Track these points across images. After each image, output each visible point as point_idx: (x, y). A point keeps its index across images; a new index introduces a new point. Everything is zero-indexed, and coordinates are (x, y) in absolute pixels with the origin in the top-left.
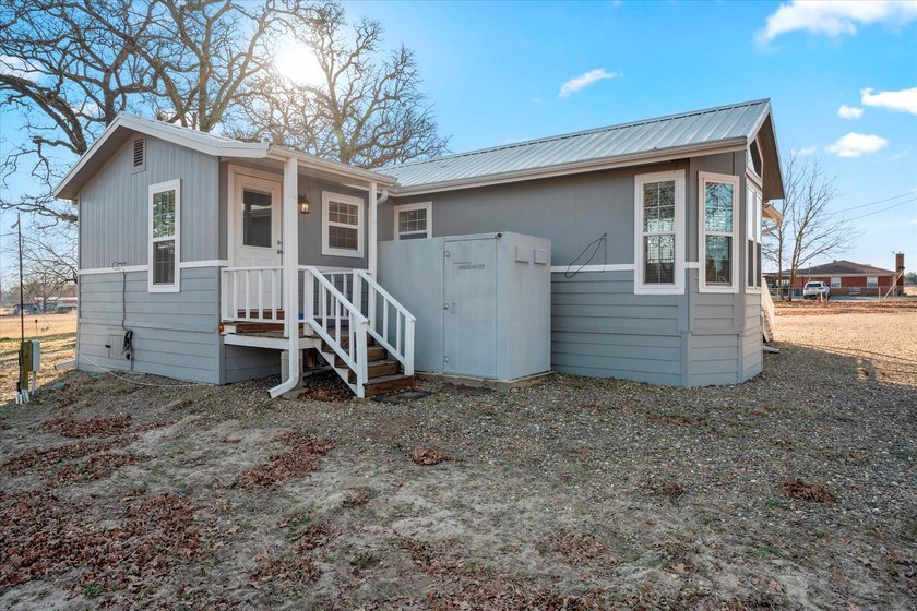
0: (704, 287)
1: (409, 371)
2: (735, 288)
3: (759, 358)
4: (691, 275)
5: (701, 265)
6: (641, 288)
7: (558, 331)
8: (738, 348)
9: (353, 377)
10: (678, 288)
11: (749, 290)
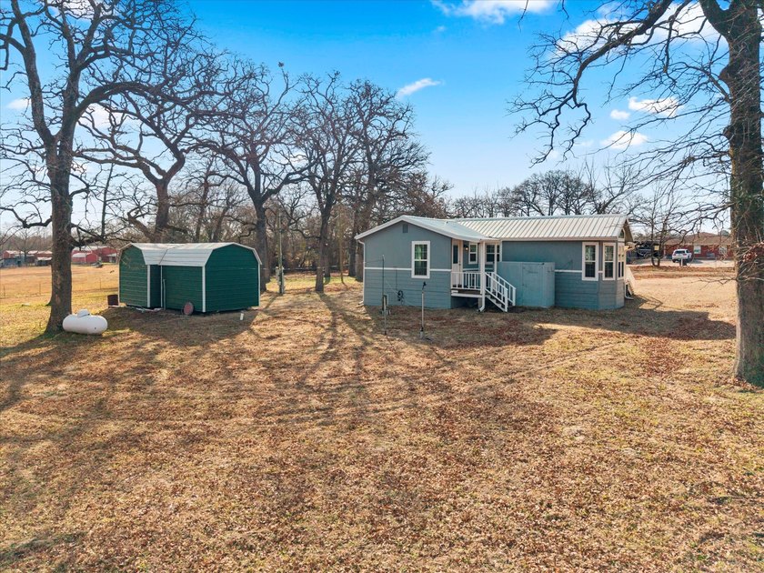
0: (604, 279)
1: (514, 305)
2: (614, 279)
3: (623, 301)
4: (600, 275)
5: (603, 272)
6: (584, 278)
7: (557, 293)
8: (615, 298)
9: (503, 306)
10: (596, 279)
11: (619, 279)
